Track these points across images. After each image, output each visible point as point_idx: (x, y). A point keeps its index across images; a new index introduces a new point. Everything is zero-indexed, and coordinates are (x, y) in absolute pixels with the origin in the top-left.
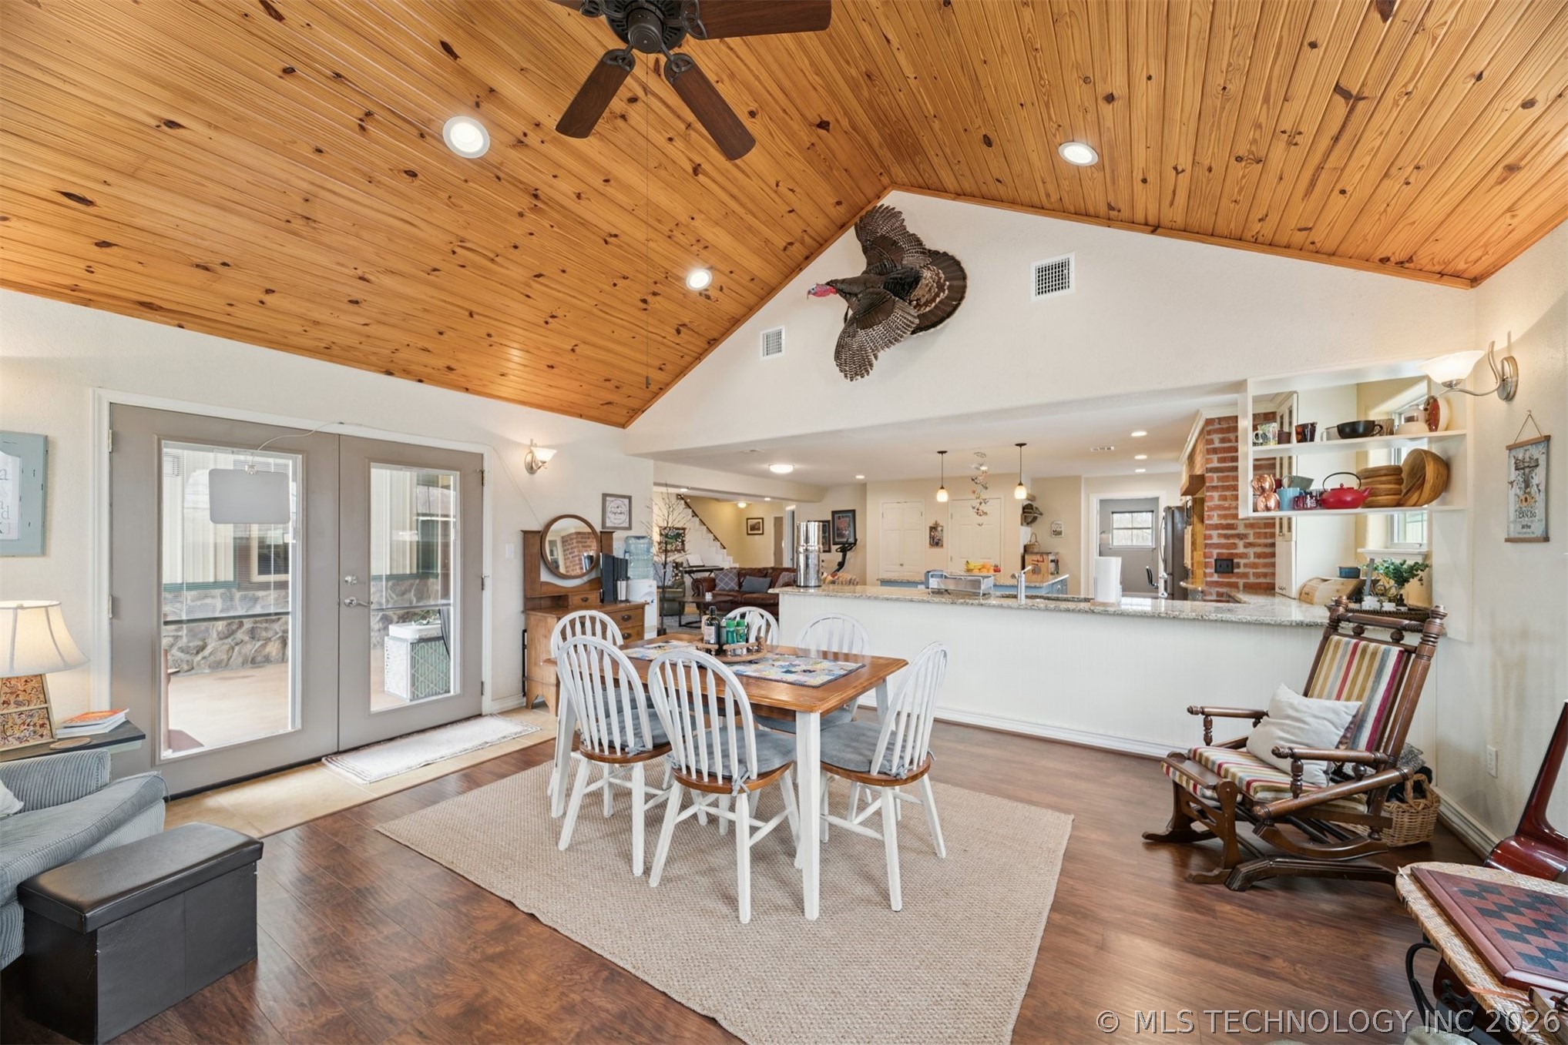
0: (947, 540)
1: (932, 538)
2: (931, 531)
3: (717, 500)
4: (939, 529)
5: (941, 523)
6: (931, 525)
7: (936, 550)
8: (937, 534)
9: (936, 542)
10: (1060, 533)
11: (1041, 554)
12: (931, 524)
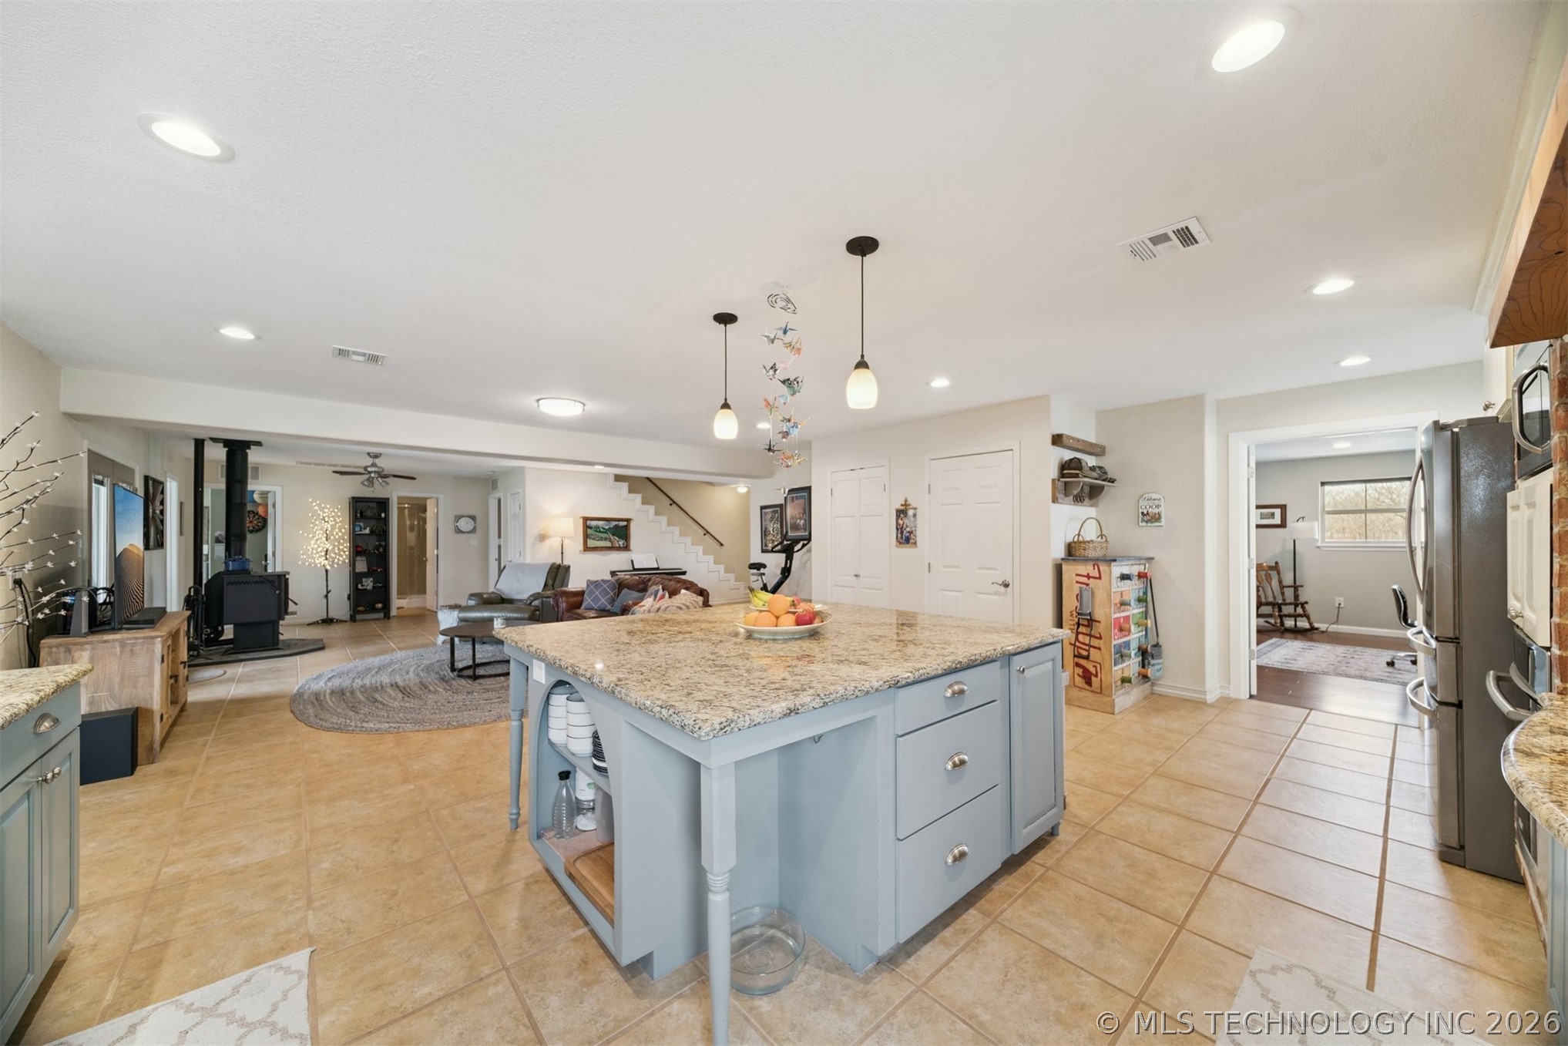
0: (922, 535)
1: (900, 529)
2: (898, 517)
3: (711, 484)
4: (911, 513)
5: (912, 502)
6: (899, 507)
7: (906, 551)
8: (906, 521)
9: (905, 538)
10: (1157, 518)
11: (1096, 562)
12: (898, 505)
